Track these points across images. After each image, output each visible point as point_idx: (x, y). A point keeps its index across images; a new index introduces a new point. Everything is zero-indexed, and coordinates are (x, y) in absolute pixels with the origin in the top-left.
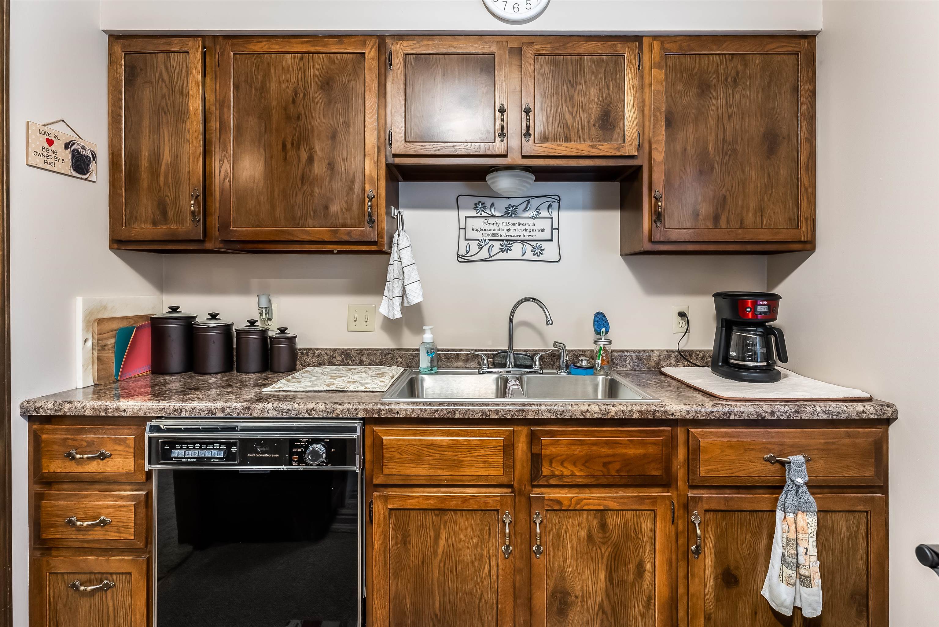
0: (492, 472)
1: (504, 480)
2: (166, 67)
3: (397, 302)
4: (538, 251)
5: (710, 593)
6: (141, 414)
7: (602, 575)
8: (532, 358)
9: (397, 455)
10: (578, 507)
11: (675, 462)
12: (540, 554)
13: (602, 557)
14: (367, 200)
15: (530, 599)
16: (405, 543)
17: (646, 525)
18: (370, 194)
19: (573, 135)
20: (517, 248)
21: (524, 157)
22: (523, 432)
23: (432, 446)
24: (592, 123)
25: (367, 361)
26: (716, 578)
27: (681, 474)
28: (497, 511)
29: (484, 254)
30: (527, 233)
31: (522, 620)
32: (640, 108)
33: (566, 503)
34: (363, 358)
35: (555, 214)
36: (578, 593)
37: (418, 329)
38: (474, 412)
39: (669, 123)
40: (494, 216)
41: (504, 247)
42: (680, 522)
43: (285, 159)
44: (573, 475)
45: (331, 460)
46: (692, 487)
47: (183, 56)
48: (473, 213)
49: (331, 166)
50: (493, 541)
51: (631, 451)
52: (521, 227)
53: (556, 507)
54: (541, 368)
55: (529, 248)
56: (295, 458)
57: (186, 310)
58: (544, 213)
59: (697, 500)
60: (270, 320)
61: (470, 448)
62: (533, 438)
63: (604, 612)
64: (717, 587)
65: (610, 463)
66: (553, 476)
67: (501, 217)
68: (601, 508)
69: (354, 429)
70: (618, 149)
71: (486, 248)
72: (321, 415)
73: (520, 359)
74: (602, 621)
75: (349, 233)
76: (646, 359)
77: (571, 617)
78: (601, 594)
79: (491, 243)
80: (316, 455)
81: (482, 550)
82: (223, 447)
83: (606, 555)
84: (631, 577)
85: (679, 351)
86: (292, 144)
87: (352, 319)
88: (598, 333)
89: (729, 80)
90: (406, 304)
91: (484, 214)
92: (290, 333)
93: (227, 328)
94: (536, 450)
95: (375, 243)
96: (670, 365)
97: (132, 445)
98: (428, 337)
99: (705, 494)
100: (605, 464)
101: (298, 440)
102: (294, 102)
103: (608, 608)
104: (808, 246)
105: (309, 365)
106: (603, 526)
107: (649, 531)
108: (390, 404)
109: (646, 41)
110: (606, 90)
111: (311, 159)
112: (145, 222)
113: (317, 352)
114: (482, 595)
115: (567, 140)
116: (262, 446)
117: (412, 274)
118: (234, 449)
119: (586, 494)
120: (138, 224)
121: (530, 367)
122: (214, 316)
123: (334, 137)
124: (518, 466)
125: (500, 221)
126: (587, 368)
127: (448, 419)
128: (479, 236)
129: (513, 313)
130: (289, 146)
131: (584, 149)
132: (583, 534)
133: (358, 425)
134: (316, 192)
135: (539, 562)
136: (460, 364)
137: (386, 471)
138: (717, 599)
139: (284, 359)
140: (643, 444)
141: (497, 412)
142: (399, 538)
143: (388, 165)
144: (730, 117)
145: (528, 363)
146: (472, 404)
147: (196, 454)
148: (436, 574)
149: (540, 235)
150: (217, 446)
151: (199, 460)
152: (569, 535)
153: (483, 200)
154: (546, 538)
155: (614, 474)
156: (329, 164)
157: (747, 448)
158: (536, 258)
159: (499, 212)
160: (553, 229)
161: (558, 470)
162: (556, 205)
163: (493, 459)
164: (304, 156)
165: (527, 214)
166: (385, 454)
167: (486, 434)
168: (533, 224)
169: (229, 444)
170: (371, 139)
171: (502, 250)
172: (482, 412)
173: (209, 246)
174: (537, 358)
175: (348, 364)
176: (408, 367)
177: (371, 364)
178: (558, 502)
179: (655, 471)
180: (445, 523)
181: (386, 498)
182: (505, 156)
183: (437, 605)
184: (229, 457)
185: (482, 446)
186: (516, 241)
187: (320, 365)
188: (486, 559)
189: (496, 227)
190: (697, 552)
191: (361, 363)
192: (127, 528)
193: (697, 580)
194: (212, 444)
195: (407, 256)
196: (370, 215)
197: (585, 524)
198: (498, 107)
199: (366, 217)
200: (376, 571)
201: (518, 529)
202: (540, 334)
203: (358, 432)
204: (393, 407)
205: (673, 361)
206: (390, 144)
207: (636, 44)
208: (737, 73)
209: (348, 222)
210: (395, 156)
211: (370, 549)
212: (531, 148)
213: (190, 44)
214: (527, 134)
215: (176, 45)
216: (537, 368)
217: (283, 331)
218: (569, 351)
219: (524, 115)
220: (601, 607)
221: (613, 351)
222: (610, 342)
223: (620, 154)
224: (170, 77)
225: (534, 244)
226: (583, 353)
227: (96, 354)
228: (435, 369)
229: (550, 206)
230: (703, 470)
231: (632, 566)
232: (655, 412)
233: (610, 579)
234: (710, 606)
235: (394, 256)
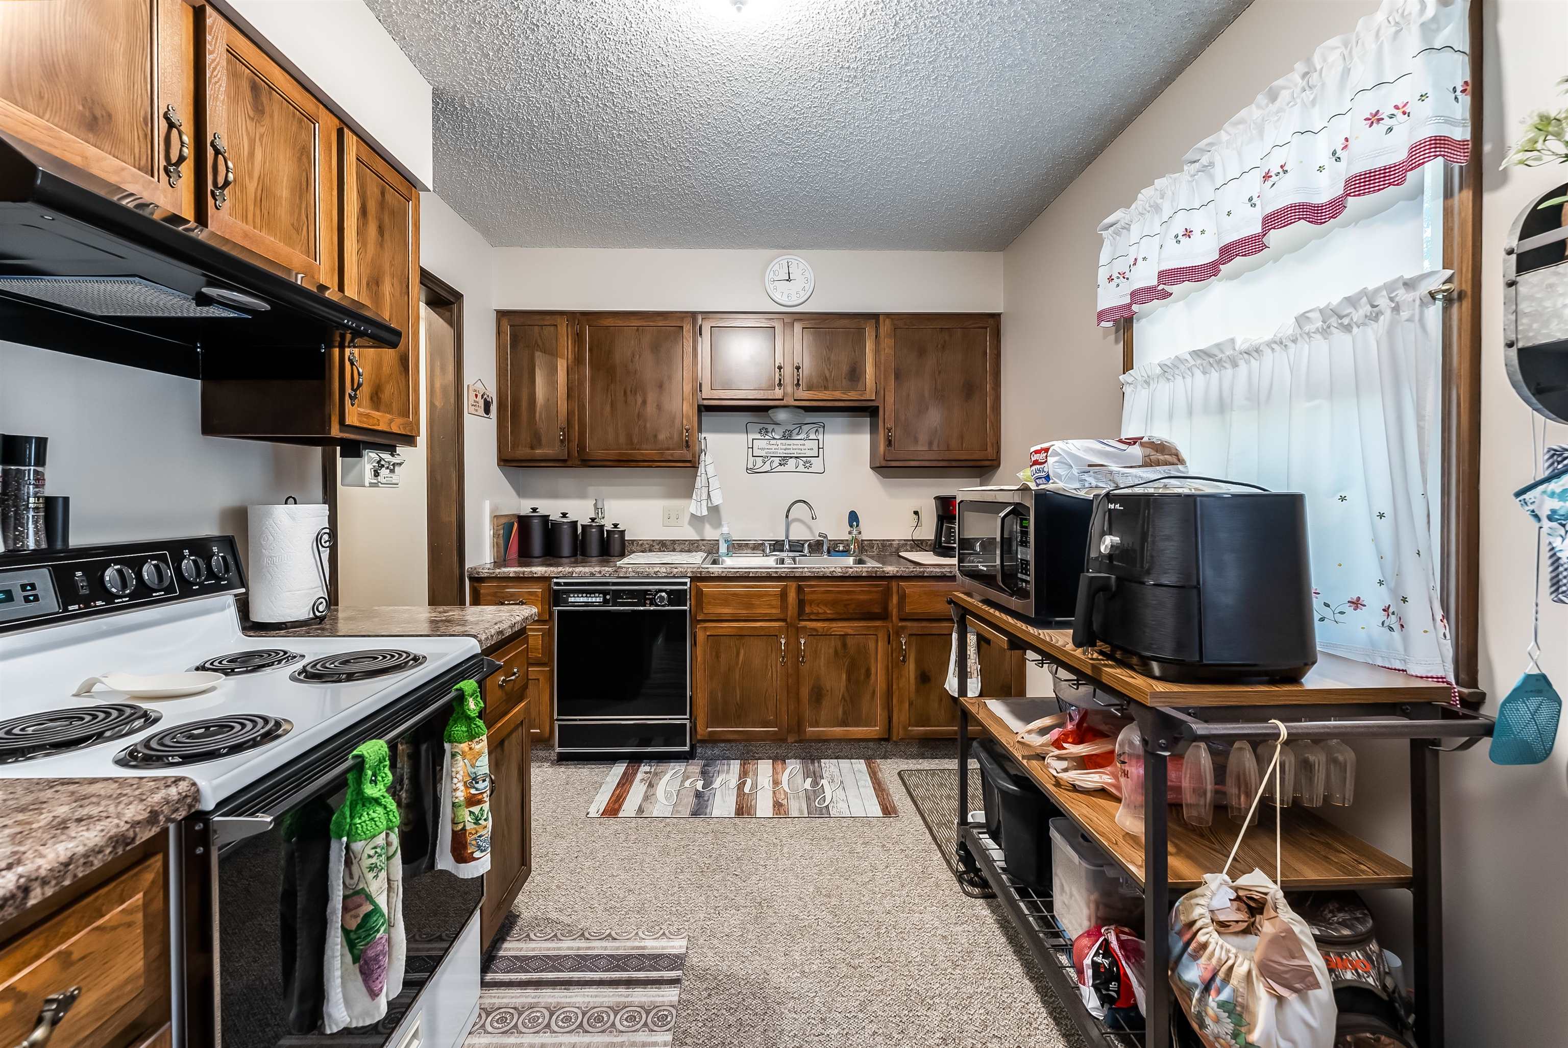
0: (774, 611)
1: (782, 616)
2: (540, 336)
3: (704, 503)
4: (807, 465)
5: (913, 687)
6: (547, 575)
7: (844, 676)
8: (803, 545)
9: (713, 601)
10: (828, 633)
11: (890, 605)
12: (804, 663)
13: (844, 665)
14: (685, 431)
15: (798, 694)
16: (718, 658)
17: (872, 645)
18: (687, 427)
19: (830, 385)
20: (792, 462)
21: (795, 400)
22: (793, 586)
23: (735, 594)
24: (843, 377)
25: (678, 549)
26: (916, 678)
27: (895, 612)
28: (777, 636)
29: (767, 467)
30: (800, 451)
31: (793, 707)
32: (877, 365)
33: (821, 630)
34: (676, 546)
35: (820, 437)
36: (828, 688)
37: (718, 524)
38: (761, 572)
39: (897, 377)
40: (774, 439)
41: (782, 462)
42: (894, 643)
43: (626, 402)
44: (825, 613)
45: (671, 603)
46: (902, 620)
47: (552, 328)
48: (758, 436)
49: (659, 407)
50: (774, 654)
51: (862, 597)
52: (795, 447)
53: (814, 634)
54: (809, 552)
55: (801, 463)
56: (648, 602)
57: (542, 511)
58: (812, 436)
59: (903, 628)
60: (603, 518)
61: (760, 595)
62: (800, 589)
63: (845, 700)
64: (916, 683)
65: (849, 605)
66: (812, 613)
67: (780, 439)
68: (843, 633)
69: (685, 584)
70: (861, 395)
71: (768, 463)
72: (664, 575)
73: (793, 545)
74: (844, 705)
75: (672, 455)
76: (889, 546)
77: (824, 703)
78: (843, 689)
79: (772, 459)
80: (662, 598)
81: (767, 661)
82: (601, 595)
83: (846, 664)
84: (862, 677)
85: (913, 540)
86: (631, 391)
87: (667, 516)
88: (851, 526)
89: (939, 346)
90: (710, 505)
91: (767, 437)
92: (621, 528)
93: (574, 524)
94: (801, 597)
95: (690, 461)
96: (906, 551)
97: (540, 596)
98: (725, 529)
99: (908, 624)
100: (846, 606)
101: (649, 590)
102: (632, 361)
103: (848, 699)
104: (995, 463)
105: (634, 552)
106: (844, 645)
107: (873, 648)
108: (707, 568)
109: (881, 318)
110: (853, 353)
111: (644, 402)
112: (526, 447)
113: (640, 542)
114: (767, 690)
115: (826, 388)
116: (626, 595)
117: (714, 484)
118: (608, 597)
119: (834, 625)
120: (520, 448)
121: (802, 552)
122: (564, 515)
123: (661, 386)
124: (790, 607)
125: (779, 442)
126: (843, 551)
127: (746, 577)
128: (763, 453)
129: (789, 511)
130: (629, 392)
131: (838, 395)
132: (831, 651)
133: (688, 580)
134: (648, 425)
135: (805, 668)
136: (749, 551)
137: (705, 611)
138: (918, 691)
139: (616, 547)
140: (870, 592)
141: (776, 572)
142: (714, 654)
143: (699, 406)
144: (940, 372)
145: (800, 549)
146: (760, 568)
147: (585, 600)
148: (737, 677)
149: (809, 453)
150: (597, 595)
151: (587, 604)
152: (823, 652)
153: (766, 426)
154: (807, 653)
155: (851, 611)
156: (657, 405)
157: (935, 594)
158: (806, 470)
159: (779, 435)
160: (819, 448)
161: (815, 609)
162: (821, 430)
163: (774, 603)
164: (640, 400)
165: (799, 437)
166: (705, 600)
167: (769, 587)
168: (804, 445)
169: (605, 593)
170: (688, 388)
171: (781, 465)
172: (768, 573)
173: (569, 463)
174: (806, 545)
175: (664, 551)
176: (709, 553)
177: (681, 551)
178: (815, 630)
179: (877, 609)
180: (743, 644)
181: (705, 628)
182: (782, 400)
183: (738, 697)
184: (606, 602)
185: (767, 594)
186: (791, 457)
187: (643, 552)
188: (769, 667)
189: (776, 447)
190: (904, 661)
191: (674, 550)
192: (538, 649)
193: (904, 679)
194: (594, 593)
195: (711, 470)
196: (687, 442)
197: (833, 644)
198: (776, 366)
199: (684, 443)
200: (699, 675)
201: (790, 647)
202: (809, 528)
203: (688, 585)
204: (710, 570)
205: (908, 548)
206: (701, 391)
207: (874, 321)
208: (945, 342)
209: (671, 446)
210: (703, 399)
211: (694, 662)
212: (802, 394)
213: (559, 319)
214: (798, 385)
215: (548, 320)
216: (806, 551)
217: (616, 526)
218: (830, 541)
219: (796, 370)
220: (843, 697)
221: (862, 540)
222: (860, 533)
223: (863, 398)
224: (543, 343)
225: (804, 459)
226: (842, 542)
227: (495, 540)
228: (730, 554)
229: (817, 430)
230: (908, 609)
231: (863, 671)
232: (877, 571)
233: (849, 679)
234: (913, 695)
235: (701, 469)
